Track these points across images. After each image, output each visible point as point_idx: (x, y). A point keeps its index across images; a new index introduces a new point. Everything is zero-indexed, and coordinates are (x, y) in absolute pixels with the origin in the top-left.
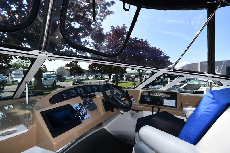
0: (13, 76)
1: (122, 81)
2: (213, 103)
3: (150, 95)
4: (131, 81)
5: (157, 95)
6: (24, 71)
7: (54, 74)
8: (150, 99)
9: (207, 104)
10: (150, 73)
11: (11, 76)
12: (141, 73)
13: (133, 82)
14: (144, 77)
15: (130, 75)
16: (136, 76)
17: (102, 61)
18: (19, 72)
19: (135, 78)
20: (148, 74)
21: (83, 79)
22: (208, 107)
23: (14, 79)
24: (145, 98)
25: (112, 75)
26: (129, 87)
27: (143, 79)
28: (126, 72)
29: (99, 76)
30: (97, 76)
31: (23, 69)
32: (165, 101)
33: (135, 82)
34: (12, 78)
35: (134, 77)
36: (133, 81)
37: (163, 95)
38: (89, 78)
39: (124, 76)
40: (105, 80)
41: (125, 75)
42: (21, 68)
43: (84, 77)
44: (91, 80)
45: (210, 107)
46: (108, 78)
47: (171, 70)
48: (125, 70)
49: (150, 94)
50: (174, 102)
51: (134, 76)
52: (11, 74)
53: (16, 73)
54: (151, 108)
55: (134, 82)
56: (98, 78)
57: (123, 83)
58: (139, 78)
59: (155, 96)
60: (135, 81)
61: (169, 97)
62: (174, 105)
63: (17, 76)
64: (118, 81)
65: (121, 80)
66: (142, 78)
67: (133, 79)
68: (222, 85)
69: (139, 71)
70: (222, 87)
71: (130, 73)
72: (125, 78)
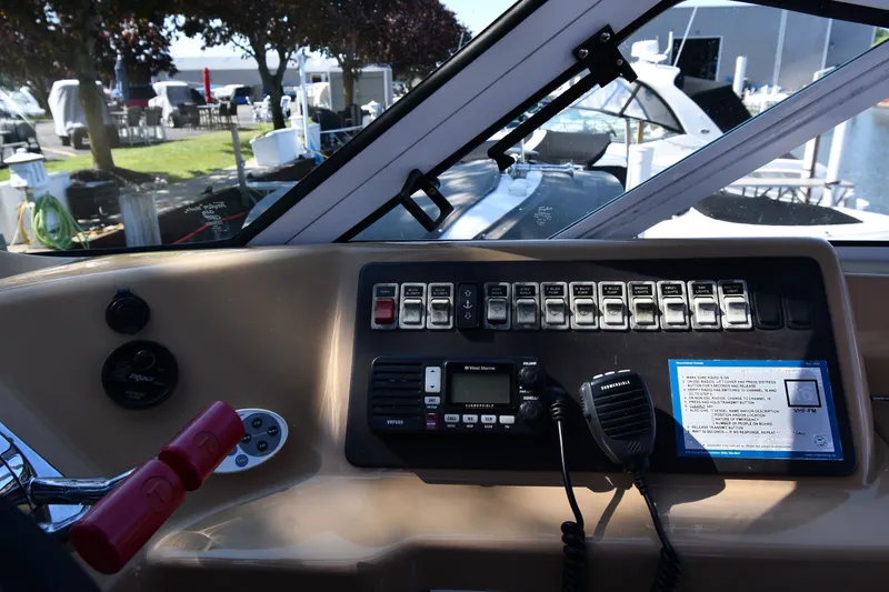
1: (149, 132)
3: (491, 314)
4: (211, 127)
5: (578, 319)
10: (332, 74)
12: (273, 73)
13: (228, 134)
14: (293, 97)
15: (201, 89)
16: (241, 95)
19: (240, 109)
20: (317, 80)
25: (58, 85)
26: (203, 168)
27: (289, 113)
28: (166, 66)
32: (691, 380)
33: (242, 135)
35: (228, 99)
36: (230, 127)
37: (654, 309)
39: (153, 94)
46: (35, 108)
48: (156, 52)
49: (479, 307)
51: (228, 90)
55: (235, 137)
57: (157, 142)
58: (264, 107)
59: (553, 332)
60: (243, 124)
64: (116, 130)
65: (133, 122)
66: (286, 103)
67: (224, 111)
68: (681, 131)
69: (260, 57)
70: (677, 138)
71: (200, 72)
72: (168, 109)
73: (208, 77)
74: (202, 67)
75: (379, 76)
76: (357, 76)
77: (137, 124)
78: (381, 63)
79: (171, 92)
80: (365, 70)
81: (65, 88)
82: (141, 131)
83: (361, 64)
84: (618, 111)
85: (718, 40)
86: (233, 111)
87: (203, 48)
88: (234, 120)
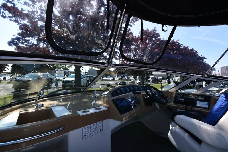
0: (57, 75)
1: (148, 83)
2: (225, 100)
4: (157, 83)
6: (64, 71)
7: (86, 75)
8: (183, 100)
9: (222, 101)
11: (55, 75)
12: (169, 76)
14: (172, 79)
15: (157, 77)
16: (163, 79)
17: (143, 68)
18: (61, 72)
19: (163, 81)
20: (177, 76)
21: (109, 80)
22: (222, 103)
23: (58, 78)
24: (179, 99)
25: (138, 76)
27: (171, 82)
28: (152, 74)
29: (124, 77)
30: (122, 77)
31: (63, 70)
32: (198, 102)
34: (56, 77)
35: (160, 79)
37: (196, 97)
38: (115, 79)
39: (149, 78)
40: (130, 81)
41: (151, 77)
42: (61, 69)
43: (110, 78)
44: (117, 80)
45: (223, 103)
46: (133, 79)
47: (204, 76)
48: (150, 72)
49: (183, 96)
50: (207, 104)
52: (55, 74)
53: (59, 73)
54: (185, 107)
55: (162, 85)
56: (123, 79)
58: (166, 81)
59: (188, 98)
61: (202, 100)
62: (207, 106)
63: (59, 75)
64: (144, 82)
65: (146, 82)
66: (171, 80)
72: (151, 80)
73: (158, 76)
79: (152, 78)
86: (161, 81)
88: (161, 82)
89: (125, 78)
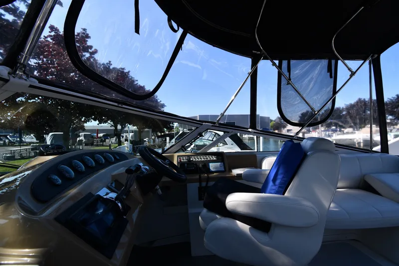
1: (78, 147)
4: (97, 146)
5: (197, 160)
10: (135, 131)
12: (119, 130)
15: (95, 134)
16: (107, 136)
17: (124, 106)
19: (107, 140)
20: (132, 132)
25: (51, 134)
27: (122, 141)
28: (83, 128)
29: (6, 137)
37: (207, 158)
39: (79, 136)
46: (36, 140)
49: (190, 158)
51: (103, 135)
61: (215, 160)
66: (121, 139)
67: (102, 141)
68: (227, 144)
69: (116, 127)
70: (226, 146)
71: (95, 130)
72: (84, 141)
73: (98, 131)
74: (97, 128)
75: (148, 131)
76: (142, 132)
77: (74, 145)
78: (149, 128)
79: (85, 136)
80: (146, 130)
81: (53, 135)
82: (75, 147)
83: (144, 129)
84: (211, 139)
85: (234, 122)
86: (105, 141)
87: (98, 124)
88: (104, 144)
89: (7, 141)
